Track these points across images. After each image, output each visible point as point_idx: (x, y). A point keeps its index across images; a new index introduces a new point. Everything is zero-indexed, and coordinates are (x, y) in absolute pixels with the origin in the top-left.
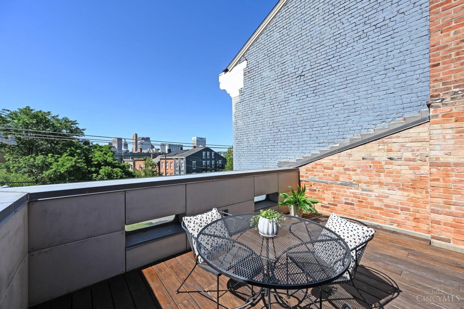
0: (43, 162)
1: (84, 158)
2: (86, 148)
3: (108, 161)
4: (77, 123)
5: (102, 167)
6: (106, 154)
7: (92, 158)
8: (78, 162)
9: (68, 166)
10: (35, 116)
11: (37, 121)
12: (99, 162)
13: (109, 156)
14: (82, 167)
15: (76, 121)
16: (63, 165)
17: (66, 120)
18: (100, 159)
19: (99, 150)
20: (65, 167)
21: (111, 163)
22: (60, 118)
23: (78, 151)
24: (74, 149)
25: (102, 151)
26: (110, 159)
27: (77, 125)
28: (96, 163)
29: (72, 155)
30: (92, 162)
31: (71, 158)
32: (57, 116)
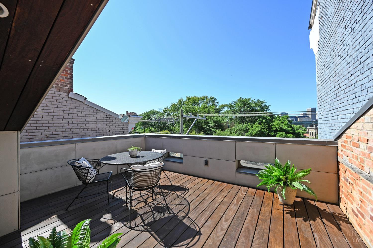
0: (246, 128)
1: (267, 125)
2: (269, 119)
3: (283, 128)
4: (265, 102)
5: (278, 133)
6: (283, 123)
7: (272, 125)
8: (263, 128)
9: (257, 130)
10: (243, 102)
11: (244, 104)
12: (276, 128)
13: (285, 124)
14: (265, 132)
15: (264, 101)
16: (254, 130)
17: (259, 101)
18: (277, 126)
19: (278, 120)
20: (255, 131)
21: (286, 130)
22: (256, 101)
23: (264, 121)
24: (261, 120)
25: (280, 120)
26: (285, 127)
27: (265, 104)
28: (274, 129)
29: (260, 124)
30: (272, 128)
31: (259, 125)
32: (254, 100)
